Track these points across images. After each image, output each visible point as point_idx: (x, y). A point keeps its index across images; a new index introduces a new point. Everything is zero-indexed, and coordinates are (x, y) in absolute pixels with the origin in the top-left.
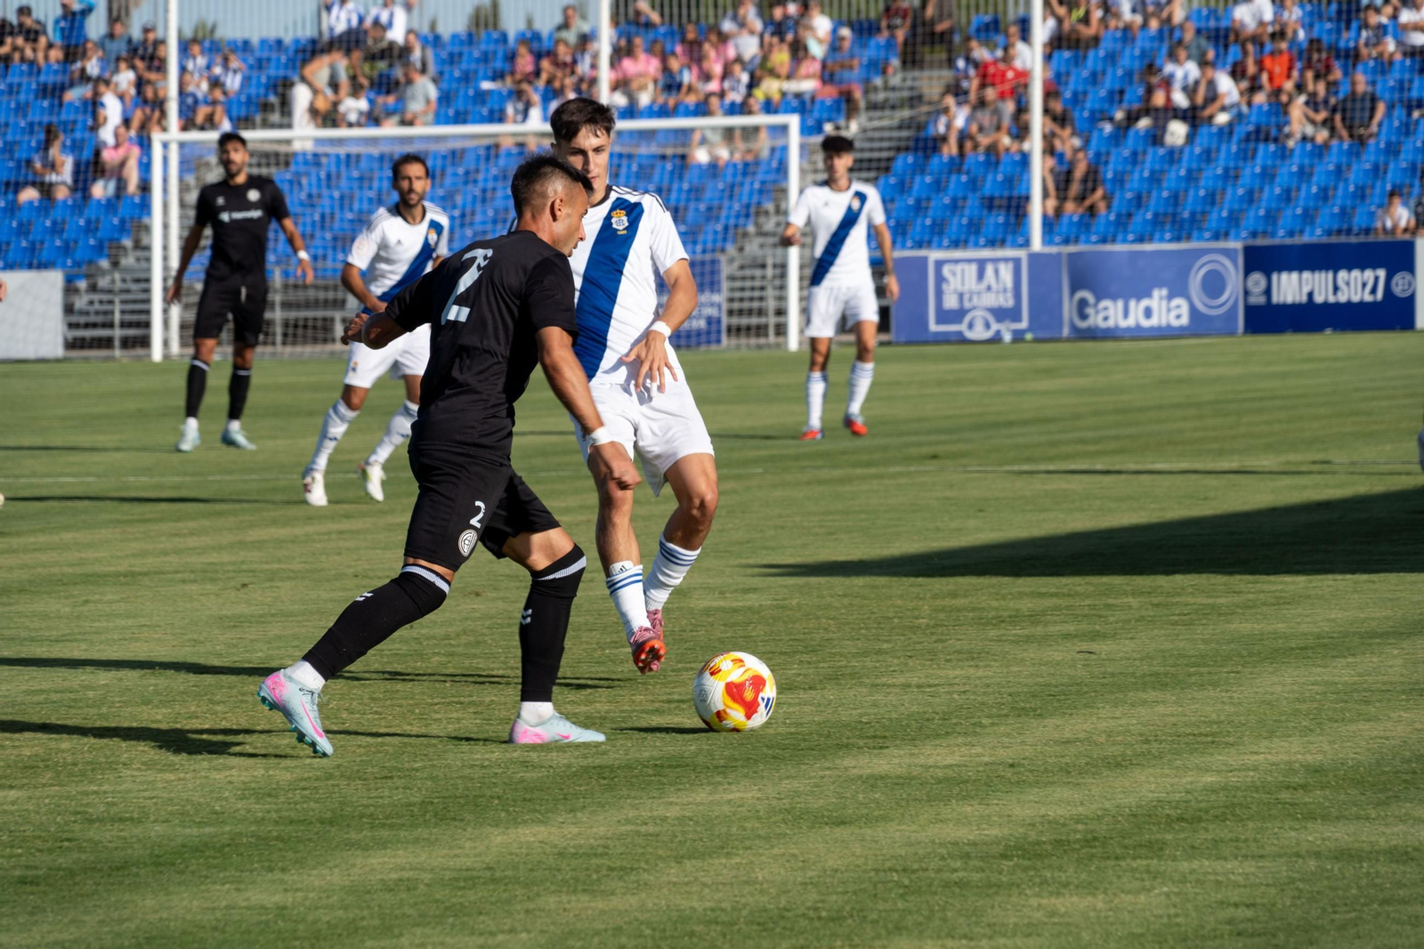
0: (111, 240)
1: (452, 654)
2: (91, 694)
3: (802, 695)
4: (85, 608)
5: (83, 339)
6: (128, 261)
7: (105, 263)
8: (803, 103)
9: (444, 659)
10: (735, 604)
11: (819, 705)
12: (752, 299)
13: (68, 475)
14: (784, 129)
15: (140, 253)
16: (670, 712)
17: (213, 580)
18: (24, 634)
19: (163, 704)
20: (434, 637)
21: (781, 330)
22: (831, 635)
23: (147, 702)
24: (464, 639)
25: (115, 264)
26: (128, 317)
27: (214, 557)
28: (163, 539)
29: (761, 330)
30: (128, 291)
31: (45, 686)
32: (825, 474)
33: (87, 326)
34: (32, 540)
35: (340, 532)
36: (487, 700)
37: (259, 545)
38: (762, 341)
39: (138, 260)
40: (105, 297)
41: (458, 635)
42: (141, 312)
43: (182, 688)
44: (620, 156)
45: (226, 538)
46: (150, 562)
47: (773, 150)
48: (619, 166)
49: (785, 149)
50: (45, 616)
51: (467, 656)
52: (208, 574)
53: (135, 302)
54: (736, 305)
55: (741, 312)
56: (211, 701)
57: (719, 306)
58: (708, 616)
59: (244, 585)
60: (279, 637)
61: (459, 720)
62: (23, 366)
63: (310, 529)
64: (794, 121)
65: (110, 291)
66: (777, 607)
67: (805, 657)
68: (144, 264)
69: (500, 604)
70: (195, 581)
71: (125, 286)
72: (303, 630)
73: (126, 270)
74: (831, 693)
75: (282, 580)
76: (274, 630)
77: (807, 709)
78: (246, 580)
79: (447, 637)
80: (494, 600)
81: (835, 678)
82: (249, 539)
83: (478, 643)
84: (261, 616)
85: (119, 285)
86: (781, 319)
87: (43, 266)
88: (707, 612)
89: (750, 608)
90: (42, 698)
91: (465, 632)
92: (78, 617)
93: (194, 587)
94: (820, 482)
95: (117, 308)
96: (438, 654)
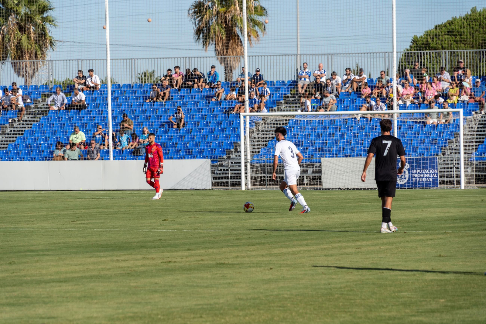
0: (227, 149)
1: (342, 294)
2: (217, 306)
3: (465, 311)
4: (216, 276)
5: (218, 183)
6: (233, 156)
7: (225, 157)
8: (465, 104)
9: (339, 296)
10: (441, 278)
11: (471, 314)
12: (448, 172)
13: (211, 229)
14: (458, 113)
15: (237, 154)
16: (418, 316)
17: (260, 267)
18: (195, 284)
19: (242, 310)
20: (336, 288)
21: (459, 182)
22: (475, 290)
23: (236, 309)
24: (347, 289)
25: (229, 157)
26: (233, 175)
27: (261, 259)
28: (244, 252)
29: (451, 182)
30: (233, 166)
31: (202, 302)
32: (473, 233)
33: (219, 178)
34: (199, 252)
35: (304, 251)
36: (354, 310)
37: (276, 255)
38: (452, 186)
39: (236, 156)
40: (226, 168)
41: (344, 287)
42: (238, 173)
43: (249, 304)
44: (401, 122)
45: (265, 252)
46: (239, 260)
47: (454, 120)
48: (401, 125)
49: (459, 120)
50: (202, 278)
51: (347, 295)
52: (258, 265)
53: (235, 170)
54: (442, 174)
55: (444, 176)
56: (259, 309)
57: (437, 174)
58: (432, 282)
59: (271, 269)
60: (282, 287)
61: (344, 317)
62: (198, 192)
63: (294, 249)
64: (461, 110)
65: (227, 166)
66: (456, 279)
67: (466, 298)
68: (238, 157)
69: (359, 277)
70: (254, 267)
71: (232, 165)
72: (291, 285)
73: (232, 159)
74: (475, 310)
75: (284, 267)
76: (281, 284)
77: (466, 316)
78: (272, 267)
79: (341, 288)
80: (357, 275)
81: (476, 305)
82: (273, 253)
83: (351, 290)
84: (276, 280)
85: (230, 164)
86: (459, 179)
87: (204, 157)
88: (432, 281)
89: (447, 280)
90: (200, 307)
91: (347, 286)
92: (214, 279)
93: (254, 269)
94: (472, 236)
95: (230, 172)
96: (337, 294)
